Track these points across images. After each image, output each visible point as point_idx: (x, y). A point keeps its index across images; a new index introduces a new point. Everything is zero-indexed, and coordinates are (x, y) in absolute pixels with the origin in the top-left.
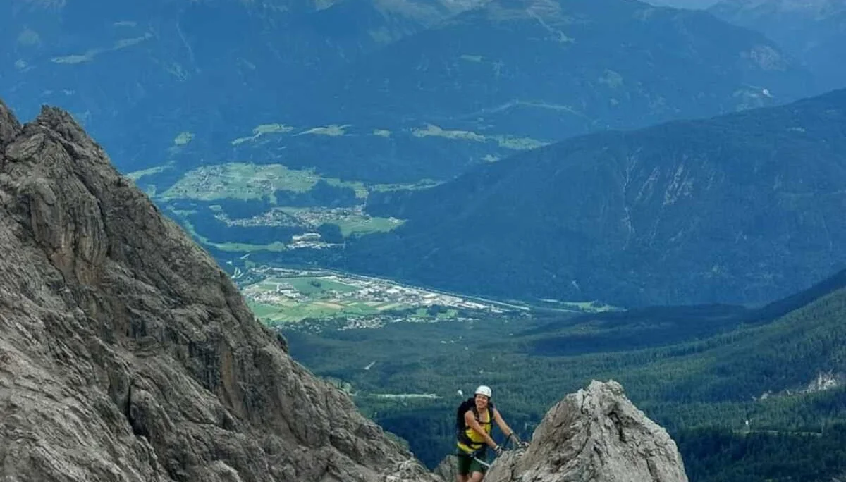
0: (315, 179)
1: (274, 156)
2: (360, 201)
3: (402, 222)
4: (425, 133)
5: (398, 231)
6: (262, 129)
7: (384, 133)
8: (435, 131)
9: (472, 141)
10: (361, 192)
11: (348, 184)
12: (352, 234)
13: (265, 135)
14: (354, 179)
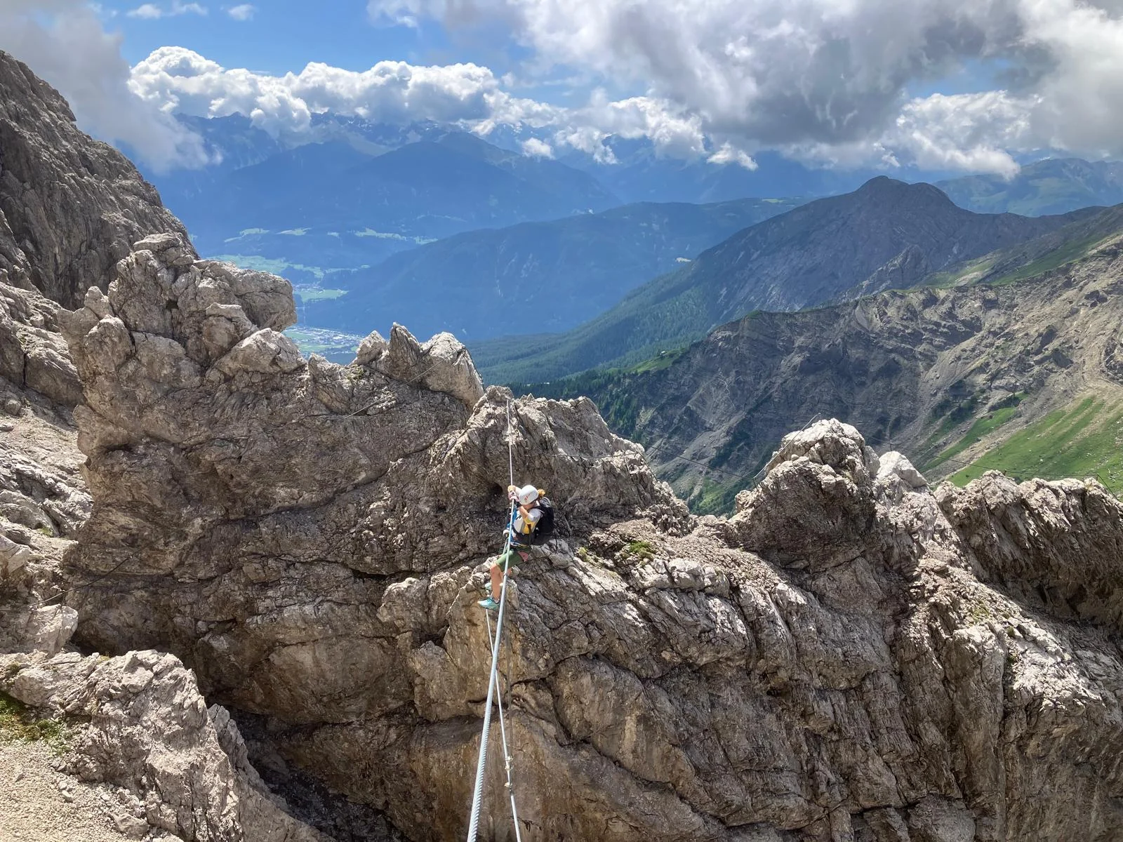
0: (286, 265)
1: (254, 250)
2: (317, 280)
3: (346, 292)
4: (362, 234)
5: (343, 298)
6: (246, 232)
7: (335, 234)
8: (370, 232)
9: (397, 240)
10: (319, 273)
11: (308, 268)
12: (310, 300)
13: (249, 235)
14: (313, 264)
